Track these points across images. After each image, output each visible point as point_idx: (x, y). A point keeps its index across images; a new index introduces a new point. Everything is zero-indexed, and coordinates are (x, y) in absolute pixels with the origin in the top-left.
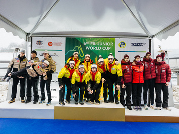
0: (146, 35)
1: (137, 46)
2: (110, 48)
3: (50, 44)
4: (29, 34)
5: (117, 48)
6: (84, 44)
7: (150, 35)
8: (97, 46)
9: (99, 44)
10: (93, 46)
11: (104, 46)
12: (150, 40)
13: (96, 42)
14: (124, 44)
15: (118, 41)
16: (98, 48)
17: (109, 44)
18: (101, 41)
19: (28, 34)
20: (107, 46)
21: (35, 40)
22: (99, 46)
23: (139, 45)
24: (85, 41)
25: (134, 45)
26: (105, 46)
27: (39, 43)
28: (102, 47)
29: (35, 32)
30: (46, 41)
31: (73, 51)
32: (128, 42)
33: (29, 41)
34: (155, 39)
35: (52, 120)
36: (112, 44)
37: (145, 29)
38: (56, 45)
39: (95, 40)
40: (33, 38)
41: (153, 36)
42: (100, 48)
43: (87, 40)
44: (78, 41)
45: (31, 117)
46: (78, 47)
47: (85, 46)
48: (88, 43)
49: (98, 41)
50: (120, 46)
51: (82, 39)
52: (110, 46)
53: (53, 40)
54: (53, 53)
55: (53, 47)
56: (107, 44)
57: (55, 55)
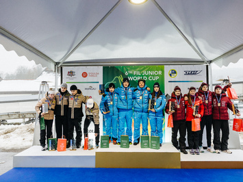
0: (202, 60)
1: (191, 74)
2: (157, 78)
3: (85, 75)
4: (59, 63)
5: (167, 78)
6: (126, 74)
7: (206, 60)
8: (142, 76)
9: (144, 73)
10: (138, 76)
11: (150, 75)
12: (207, 66)
13: (140, 71)
14: (175, 72)
15: (168, 69)
17: (156, 73)
18: (147, 69)
19: (57, 64)
20: (154, 76)
21: (66, 70)
23: (194, 73)
24: (127, 70)
25: (187, 73)
26: (152, 76)
27: (71, 73)
28: (148, 76)
29: (67, 60)
30: (79, 71)
32: (181, 69)
33: (58, 72)
34: (212, 64)
35: (93, 169)
36: (160, 73)
37: (201, 53)
39: (139, 69)
40: (64, 68)
41: (211, 62)
42: (145, 78)
43: (129, 69)
44: (118, 70)
45: (68, 166)
46: (119, 77)
47: (127, 76)
48: (131, 72)
49: (142, 70)
50: (171, 75)
51: (123, 68)
52: (158, 75)
53: (88, 69)
54: (88, 86)
55: (89, 79)
56: (154, 73)
57: (91, 88)
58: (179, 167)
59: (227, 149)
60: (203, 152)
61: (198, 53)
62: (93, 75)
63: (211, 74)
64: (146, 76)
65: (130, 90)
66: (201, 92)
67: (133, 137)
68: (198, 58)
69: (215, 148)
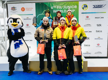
1: (98, 7)
3: (23, 9)
4: (5, 1)
6: (52, 8)
8: (63, 9)
9: (65, 7)
10: (59, 9)
13: (62, 6)
14: (86, 6)
15: (81, 4)
16: (63, 11)
17: (73, 7)
18: (66, 4)
19: (3, 2)
21: (10, 6)
22: (65, 9)
23: (100, 6)
24: (53, 5)
25: (95, 7)
27: (13, 9)
31: (42, 14)
32: (91, 4)
33: (5, 8)
36: (76, 7)
38: (28, 10)
39: (61, 4)
40: (8, 5)
42: (65, 11)
43: (54, 4)
44: (46, 6)
47: (52, 10)
48: (55, 7)
49: (63, 5)
50: (83, 8)
51: (49, 4)
52: (74, 9)
53: (25, 6)
54: (25, 17)
55: (26, 12)
56: (72, 7)
57: (28, 19)
62: (29, 9)
64: (66, 9)
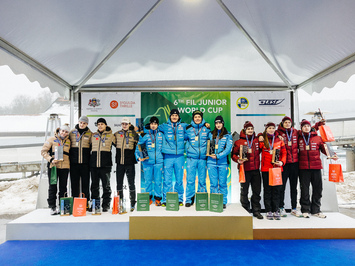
0: (284, 85)
1: (269, 104)
2: (220, 110)
3: (114, 104)
4: (76, 87)
5: (234, 110)
6: (175, 103)
7: (291, 84)
8: (198, 106)
9: (202, 102)
10: (191, 107)
11: (210, 106)
12: (292, 93)
13: (196, 99)
14: (246, 102)
15: (235, 97)
17: (219, 102)
18: (205, 97)
19: (73, 88)
20: (215, 106)
21: (86, 97)
22: (202, 106)
23: (273, 103)
24: (177, 98)
25: (264, 103)
26: (213, 106)
27: (94, 102)
28: (206, 107)
29: (87, 83)
30: (105, 98)
32: (254, 98)
33: (74, 100)
34: (299, 90)
35: (126, 241)
36: (224, 102)
37: (282, 75)
38: (125, 106)
39: (193, 96)
40: (83, 94)
41: (297, 87)
42: (203, 110)
43: (179, 96)
44: (163, 98)
45: (88, 237)
46: (164, 109)
48: (182, 101)
49: (199, 98)
50: (239, 105)
51: (170, 97)
52: (221, 106)
53: (119, 97)
55: (119, 110)
56: (216, 102)
58: (251, 238)
59: (319, 211)
60: (285, 216)
61: (279, 74)
63: (298, 105)
65: (181, 127)
66: (281, 130)
67: (184, 195)
68: (278, 80)
69: (303, 211)
